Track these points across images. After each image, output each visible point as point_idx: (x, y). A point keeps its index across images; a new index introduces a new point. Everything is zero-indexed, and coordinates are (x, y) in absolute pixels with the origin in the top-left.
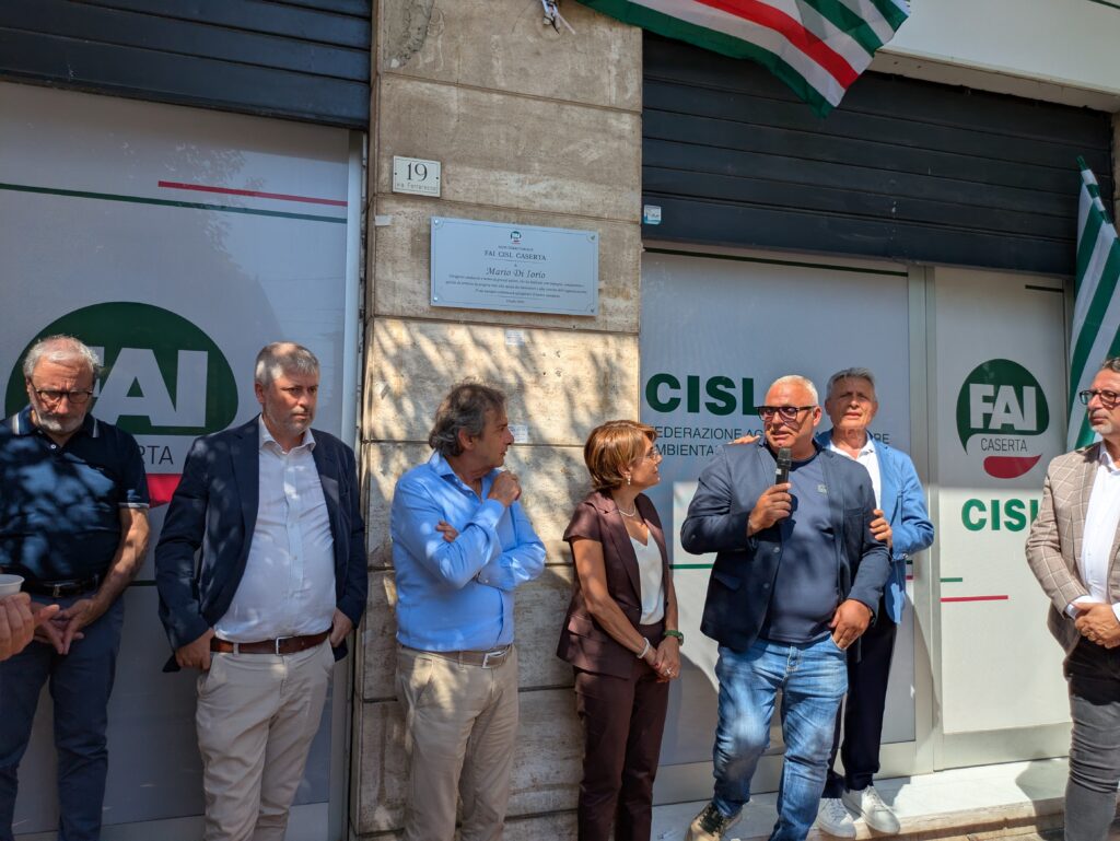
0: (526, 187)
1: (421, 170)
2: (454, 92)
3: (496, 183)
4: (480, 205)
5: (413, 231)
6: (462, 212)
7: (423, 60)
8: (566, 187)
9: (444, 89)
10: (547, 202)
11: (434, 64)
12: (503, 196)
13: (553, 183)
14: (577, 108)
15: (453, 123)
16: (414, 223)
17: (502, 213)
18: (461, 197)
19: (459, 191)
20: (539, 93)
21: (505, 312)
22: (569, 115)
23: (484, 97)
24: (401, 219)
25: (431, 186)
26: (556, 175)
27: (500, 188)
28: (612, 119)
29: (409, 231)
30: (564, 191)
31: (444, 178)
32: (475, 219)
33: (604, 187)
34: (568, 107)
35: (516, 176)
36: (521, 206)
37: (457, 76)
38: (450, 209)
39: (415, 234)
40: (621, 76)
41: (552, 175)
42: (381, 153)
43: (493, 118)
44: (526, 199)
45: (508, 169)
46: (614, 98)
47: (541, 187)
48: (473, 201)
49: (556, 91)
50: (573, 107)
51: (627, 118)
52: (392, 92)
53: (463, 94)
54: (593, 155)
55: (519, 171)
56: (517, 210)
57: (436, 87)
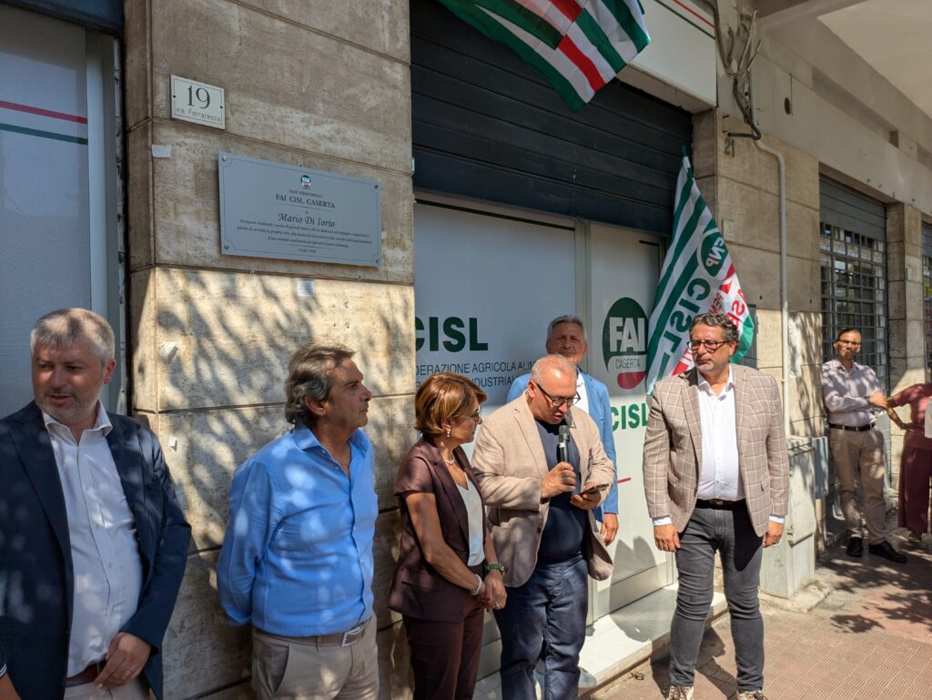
0: (311, 128)
1: (203, 95)
3: (282, 120)
4: (266, 143)
5: (196, 166)
6: (249, 149)
8: (349, 132)
10: (331, 146)
12: (289, 135)
13: (336, 126)
14: (356, 50)
16: (197, 157)
17: (290, 154)
18: (246, 131)
19: (245, 125)
20: (320, 27)
21: (296, 262)
22: (349, 56)
23: (266, 21)
24: (182, 151)
26: (339, 118)
27: (286, 126)
28: (386, 67)
29: (192, 165)
30: (347, 136)
31: (230, 108)
33: (381, 135)
34: (347, 47)
35: (302, 115)
36: (308, 148)
38: (236, 144)
39: (199, 170)
40: (393, 24)
41: (335, 118)
42: (156, 70)
43: (276, 47)
44: (311, 140)
45: (294, 106)
46: (387, 45)
47: (325, 129)
48: (260, 137)
49: (336, 29)
50: (353, 49)
51: (398, 67)
54: (371, 101)
55: (304, 109)
56: (303, 152)
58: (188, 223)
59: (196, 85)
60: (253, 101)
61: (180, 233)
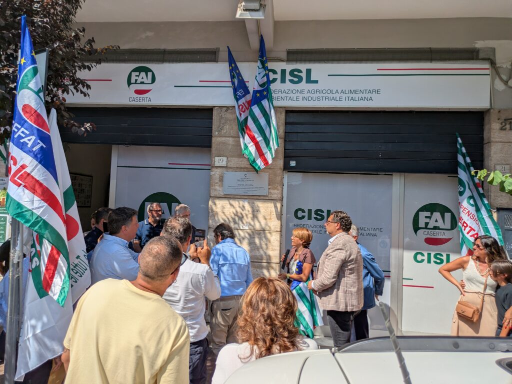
1: (222, 160)
2: (231, 139)
7: (223, 132)
9: (228, 138)
11: (226, 132)
15: (230, 147)
18: (232, 166)
25: (224, 164)
32: (236, 171)
37: (232, 135)
52: (215, 141)
53: (233, 139)
57: (226, 138)
58: (217, 188)
59: (220, 158)
60: (234, 158)
61: (215, 190)
